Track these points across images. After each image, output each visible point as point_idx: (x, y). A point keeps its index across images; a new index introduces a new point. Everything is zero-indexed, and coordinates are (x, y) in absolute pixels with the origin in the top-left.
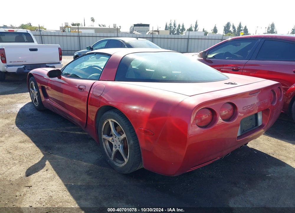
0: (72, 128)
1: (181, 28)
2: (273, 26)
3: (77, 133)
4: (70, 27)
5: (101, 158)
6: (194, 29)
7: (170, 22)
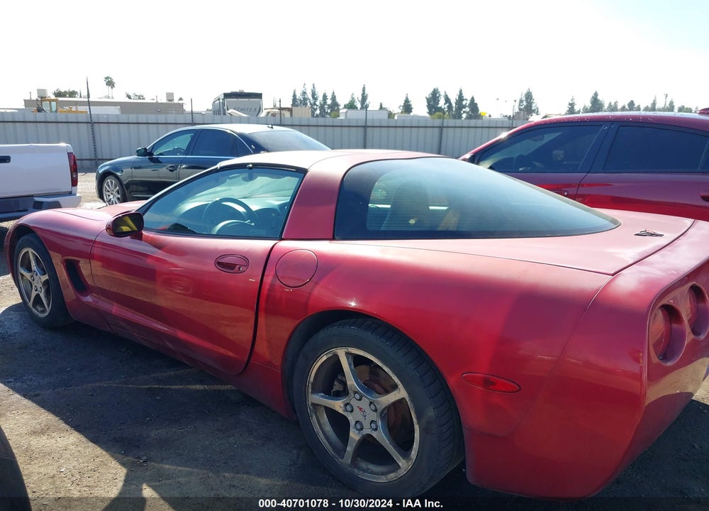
0: (172, 373)
1: (329, 102)
2: (529, 96)
3: (193, 387)
4: (53, 100)
5: (298, 458)
6: (359, 105)
7: (303, 89)
